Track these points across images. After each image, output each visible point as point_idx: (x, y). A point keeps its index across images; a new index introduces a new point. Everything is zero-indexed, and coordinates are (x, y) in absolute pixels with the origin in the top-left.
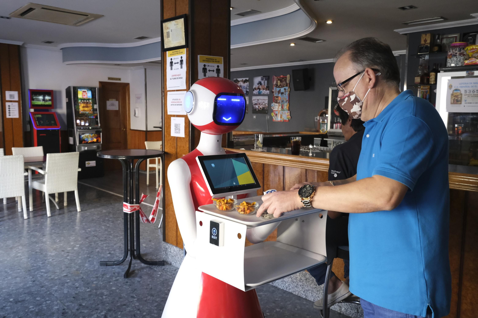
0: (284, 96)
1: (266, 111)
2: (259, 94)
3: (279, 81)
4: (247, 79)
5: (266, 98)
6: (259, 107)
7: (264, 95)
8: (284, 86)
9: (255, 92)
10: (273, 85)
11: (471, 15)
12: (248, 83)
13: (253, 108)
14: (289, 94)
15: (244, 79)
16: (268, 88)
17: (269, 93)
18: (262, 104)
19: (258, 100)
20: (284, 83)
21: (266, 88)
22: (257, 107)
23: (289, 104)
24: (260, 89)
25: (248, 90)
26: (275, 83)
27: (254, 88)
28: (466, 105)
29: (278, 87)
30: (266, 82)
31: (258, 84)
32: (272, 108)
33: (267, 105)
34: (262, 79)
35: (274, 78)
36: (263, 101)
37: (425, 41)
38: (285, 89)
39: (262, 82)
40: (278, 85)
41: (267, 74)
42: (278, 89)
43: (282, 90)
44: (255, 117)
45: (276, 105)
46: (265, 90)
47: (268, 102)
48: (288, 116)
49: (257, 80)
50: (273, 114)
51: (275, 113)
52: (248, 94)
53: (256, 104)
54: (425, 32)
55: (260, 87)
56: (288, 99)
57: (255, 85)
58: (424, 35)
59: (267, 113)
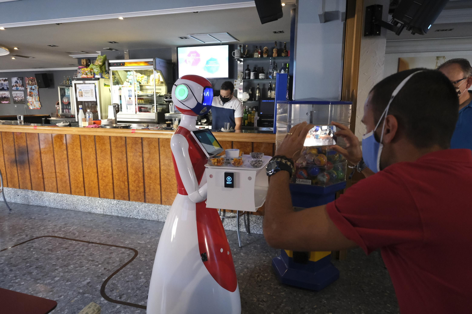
0: (35, 91)
1: (24, 102)
2: (17, 90)
3: (30, 81)
4: (7, 78)
5: (23, 93)
6: (18, 99)
7: (20, 91)
8: (34, 85)
9: (14, 88)
10: (26, 83)
12: (7, 82)
13: (14, 100)
14: (38, 90)
15: (4, 79)
16: (23, 85)
17: (24, 89)
18: (20, 97)
19: (17, 94)
20: (34, 82)
21: (21, 86)
22: (16, 99)
23: (39, 97)
24: (17, 86)
25: (8, 87)
26: (27, 82)
27: (12, 85)
28: (85, 97)
29: (30, 85)
30: (21, 81)
31: (15, 83)
32: (28, 100)
33: (24, 98)
34: (18, 79)
35: (26, 79)
36: (20, 95)
37: (83, 63)
38: (35, 87)
39: (18, 81)
40: (29, 84)
41: (21, 76)
42: (31, 87)
43: (33, 87)
44: (16, 106)
45: (30, 98)
46: (21, 87)
47: (24, 95)
48: (39, 105)
49: (14, 79)
50: (29, 104)
51: (30, 103)
52: (9, 90)
53: (15, 97)
54: (83, 58)
55: (17, 85)
56: (37, 94)
58: (82, 60)
59: (24, 103)
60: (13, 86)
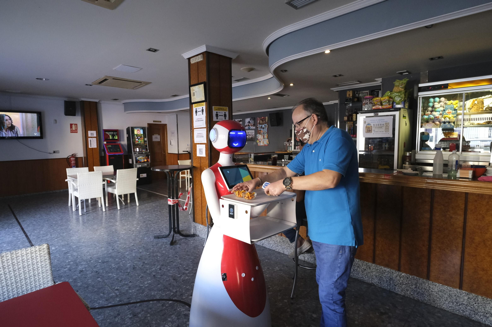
0: (265, 130)
1: (254, 139)
2: (249, 129)
3: (261, 121)
4: (241, 120)
5: (253, 131)
6: (249, 137)
7: (252, 129)
8: (264, 124)
9: (246, 128)
10: (257, 123)
11: (375, 79)
14: (267, 128)
15: (239, 120)
16: (254, 125)
17: (255, 128)
18: (251, 135)
20: (264, 122)
23: (268, 135)
24: (249, 126)
26: (258, 122)
28: (374, 133)
29: (261, 124)
30: (253, 121)
31: (248, 123)
32: (257, 138)
33: (254, 136)
34: (250, 120)
35: (258, 119)
36: (251, 133)
37: (349, 95)
38: (265, 126)
39: (251, 121)
41: (254, 117)
42: (261, 126)
43: (263, 126)
45: (260, 136)
46: (252, 127)
47: (255, 134)
48: (267, 142)
49: (248, 120)
50: (258, 141)
51: (259, 141)
54: (349, 90)
56: (267, 132)
57: (246, 124)
58: (348, 92)
59: (254, 141)
60: (246, 126)
